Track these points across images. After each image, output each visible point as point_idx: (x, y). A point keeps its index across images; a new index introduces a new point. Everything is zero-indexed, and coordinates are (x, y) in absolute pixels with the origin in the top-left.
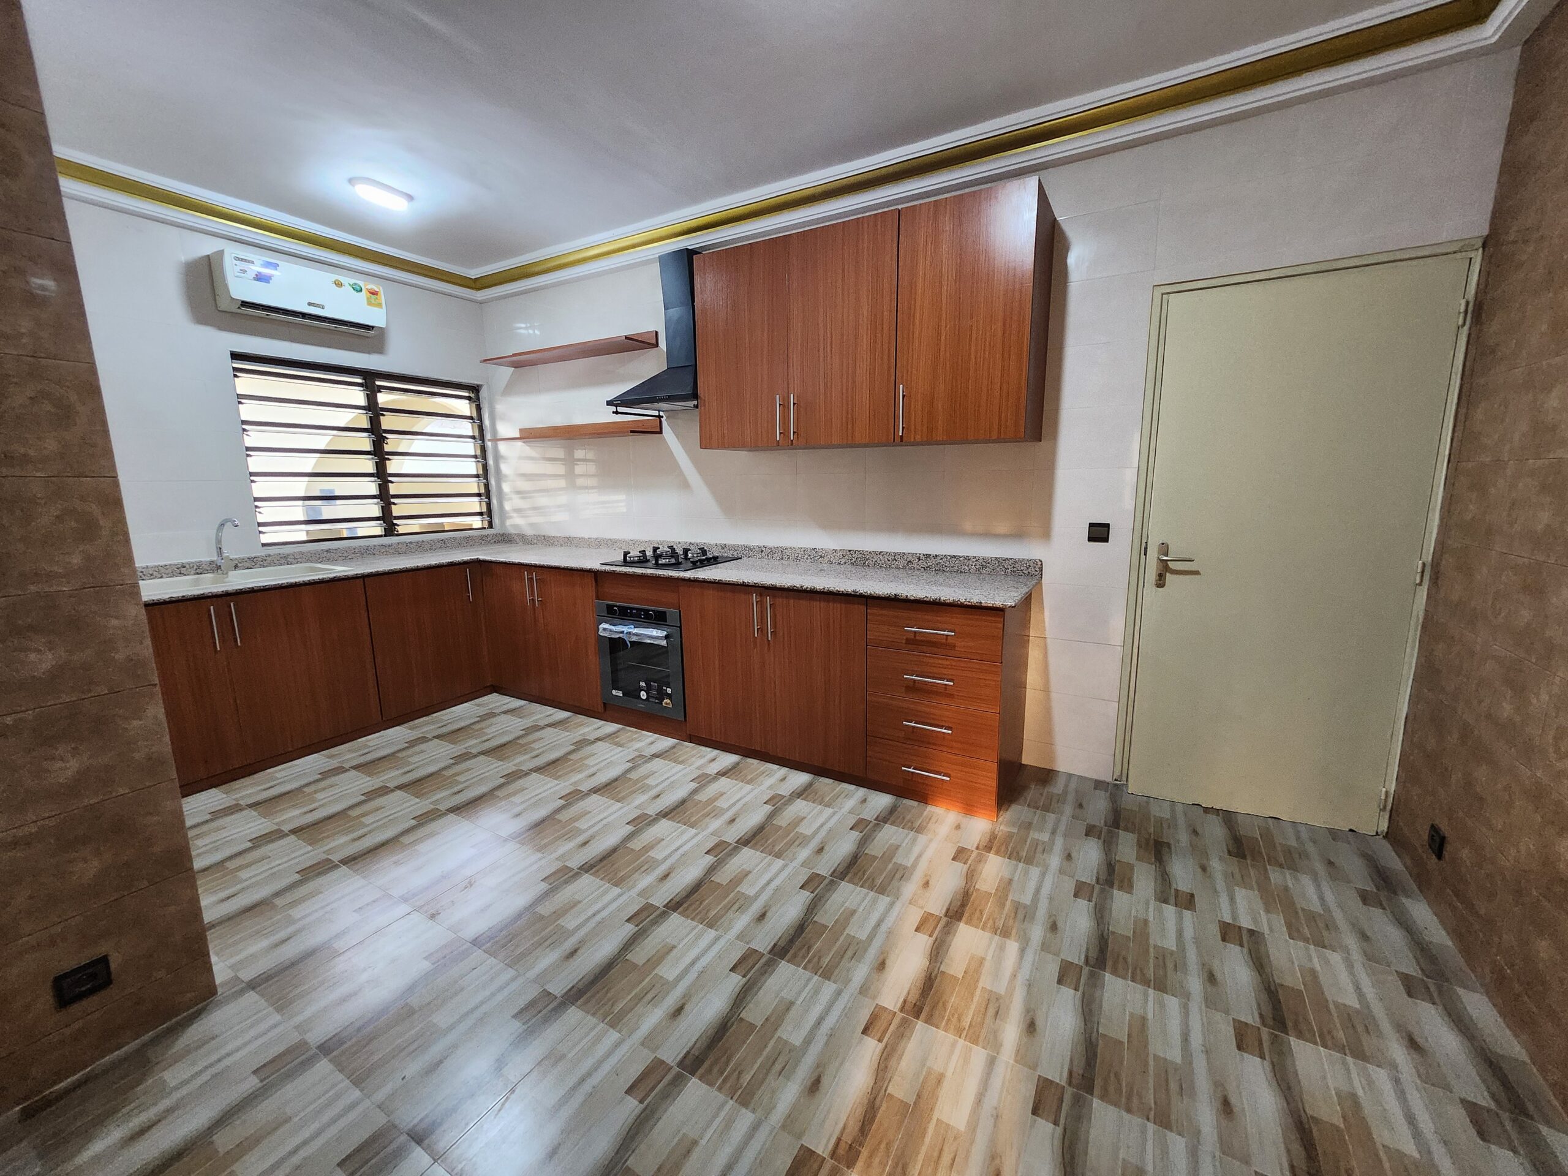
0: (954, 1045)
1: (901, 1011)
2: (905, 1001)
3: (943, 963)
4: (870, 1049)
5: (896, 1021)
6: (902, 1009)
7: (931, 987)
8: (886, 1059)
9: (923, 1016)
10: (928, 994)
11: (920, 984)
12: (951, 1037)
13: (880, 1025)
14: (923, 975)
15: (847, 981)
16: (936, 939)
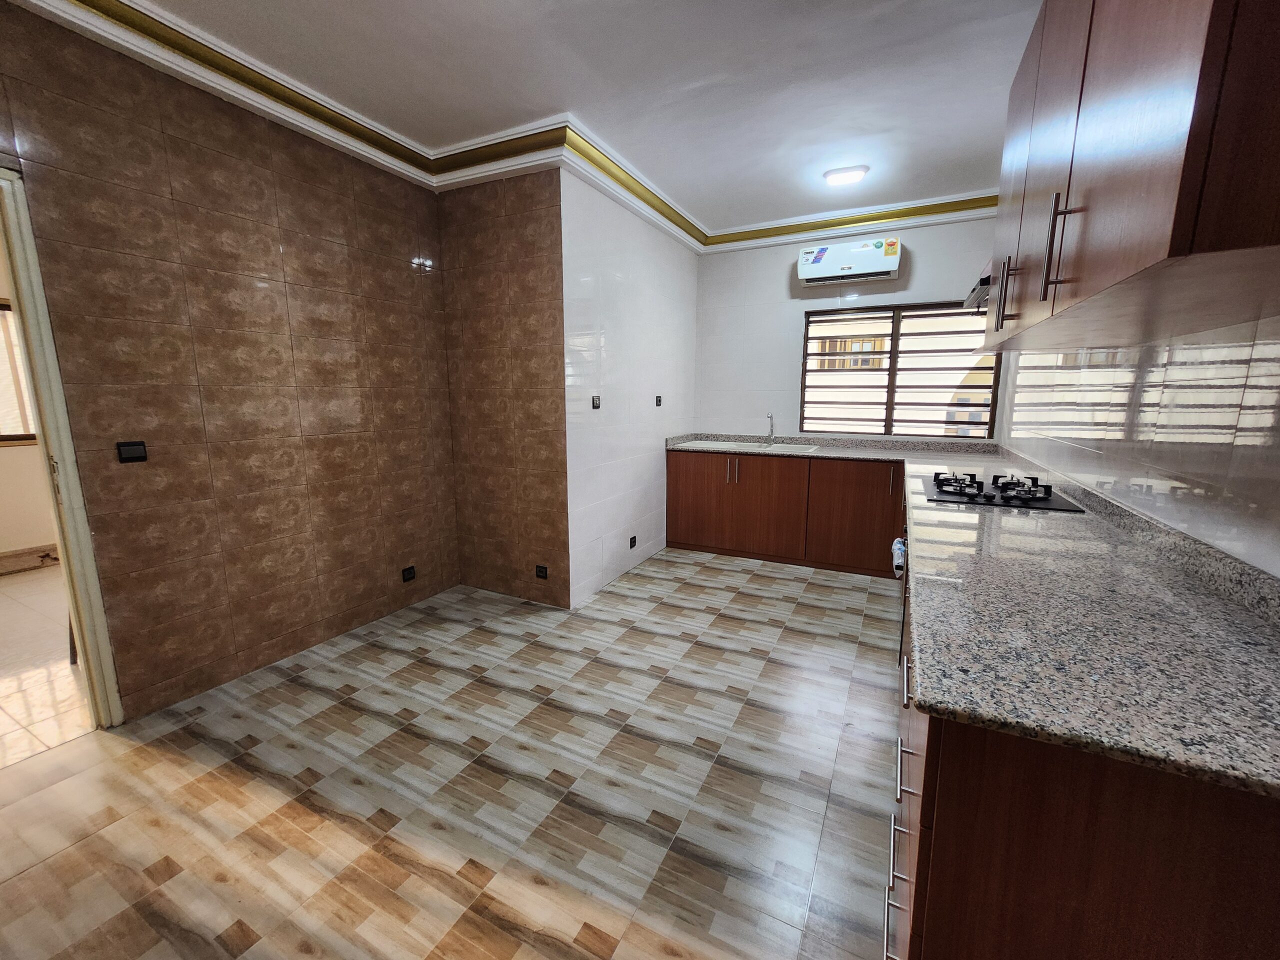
0: (431, 938)
1: (482, 894)
2: (492, 899)
3: (532, 949)
4: (453, 863)
5: (473, 888)
6: (485, 895)
7: (502, 927)
8: (440, 876)
9: (472, 914)
10: (495, 924)
11: (510, 917)
12: (440, 937)
13: (473, 874)
14: (519, 921)
15: (527, 850)
16: (569, 947)
